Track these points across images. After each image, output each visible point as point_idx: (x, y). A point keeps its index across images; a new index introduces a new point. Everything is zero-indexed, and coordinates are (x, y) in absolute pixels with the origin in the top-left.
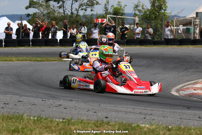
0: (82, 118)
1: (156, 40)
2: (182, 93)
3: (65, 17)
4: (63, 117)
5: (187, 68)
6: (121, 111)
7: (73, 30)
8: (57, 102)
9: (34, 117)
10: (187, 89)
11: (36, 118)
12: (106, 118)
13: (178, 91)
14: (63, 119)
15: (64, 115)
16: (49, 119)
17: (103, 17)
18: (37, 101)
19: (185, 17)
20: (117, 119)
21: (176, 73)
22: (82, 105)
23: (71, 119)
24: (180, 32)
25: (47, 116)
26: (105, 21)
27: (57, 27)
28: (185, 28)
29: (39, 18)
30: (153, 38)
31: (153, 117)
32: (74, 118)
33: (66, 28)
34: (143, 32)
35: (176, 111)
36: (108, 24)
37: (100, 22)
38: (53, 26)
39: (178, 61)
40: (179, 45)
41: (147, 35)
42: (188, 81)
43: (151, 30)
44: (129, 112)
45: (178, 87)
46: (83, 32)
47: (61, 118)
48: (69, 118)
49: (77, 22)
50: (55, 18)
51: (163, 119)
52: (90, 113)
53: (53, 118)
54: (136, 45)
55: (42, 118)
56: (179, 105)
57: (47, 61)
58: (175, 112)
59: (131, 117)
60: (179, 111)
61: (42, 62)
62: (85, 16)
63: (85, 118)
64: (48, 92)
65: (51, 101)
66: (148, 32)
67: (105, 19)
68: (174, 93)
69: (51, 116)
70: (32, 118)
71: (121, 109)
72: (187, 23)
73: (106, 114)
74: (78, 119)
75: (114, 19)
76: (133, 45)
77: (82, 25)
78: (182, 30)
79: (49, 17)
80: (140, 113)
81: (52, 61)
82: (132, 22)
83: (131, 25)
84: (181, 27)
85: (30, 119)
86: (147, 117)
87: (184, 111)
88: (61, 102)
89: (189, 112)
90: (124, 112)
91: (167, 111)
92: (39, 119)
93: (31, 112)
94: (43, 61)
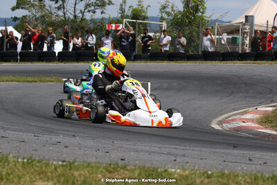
0: (89, 161)
1: (191, 53)
2: (227, 126)
3: (65, 21)
4: (63, 159)
5: (233, 93)
6: (142, 151)
7: (78, 39)
8: (55, 139)
9: (23, 159)
10: (233, 120)
11: (25, 160)
12: (122, 159)
13: (220, 123)
14: (63, 161)
15: (64, 156)
16: (44, 162)
17: (118, 22)
18: (28, 137)
19: (230, 22)
20: (137, 162)
21: (218, 98)
22: (89, 142)
23: (74, 162)
24: (223, 42)
25: (41, 157)
26: (121, 27)
27: (54, 35)
28: (230, 37)
29: (29, 23)
30: (186, 51)
31: (186, 159)
32: (77, 160)
33: (67, 37)
34: (172, 43)
35: (217, 150)
36: (124, 32)
37: (113, 28)
38: (49, 34)
39: (220, 82)
40: (223, 60)
41: (178, 46)
42: (235, 110)
43: (183, 40)
44: (153, 152)
45: (221, 118)
46: (91, 42)
47: (59, 160)
48: (71, 161)
49: (82, 28)
50: (52, 23)
51: (200, 161)
52: (100, 153)
53: (49, 160)
54: (163, 60)
55: (35, 160)
56: (223, 143)
57: (41, 81)
58: (216, 152)
59: (157, 159)
60: (222, 151)
61: (33, 83)
62: (92, 21)
63: (93, 160)
64: (43, 125)
65: (46, 137)
66: (179, 43)
67: (121, 25)
68: (215, 126)
69: (47, 157)
70: (20, 160)
71: (143, 148)
72: (234, 30)
73: (122, 155)
74: (83, 162)
75: (133, 25)
76: (159, 60)
77: (90, 32)
78: (225, 40)
79: (43, 22)
80: (168, 154)
81: (47, 81)
82: (158, 28)
83: (156, 32)
84: (225, 37)
85: (18, 162)
86: (178, 160)
87: (228, 151)
88: (61, 138)
89: (236, 152)
90: (147, 151)
91: (205, 151)
92: (30, 162)
93: (18, 152)
94: (36, 82)
